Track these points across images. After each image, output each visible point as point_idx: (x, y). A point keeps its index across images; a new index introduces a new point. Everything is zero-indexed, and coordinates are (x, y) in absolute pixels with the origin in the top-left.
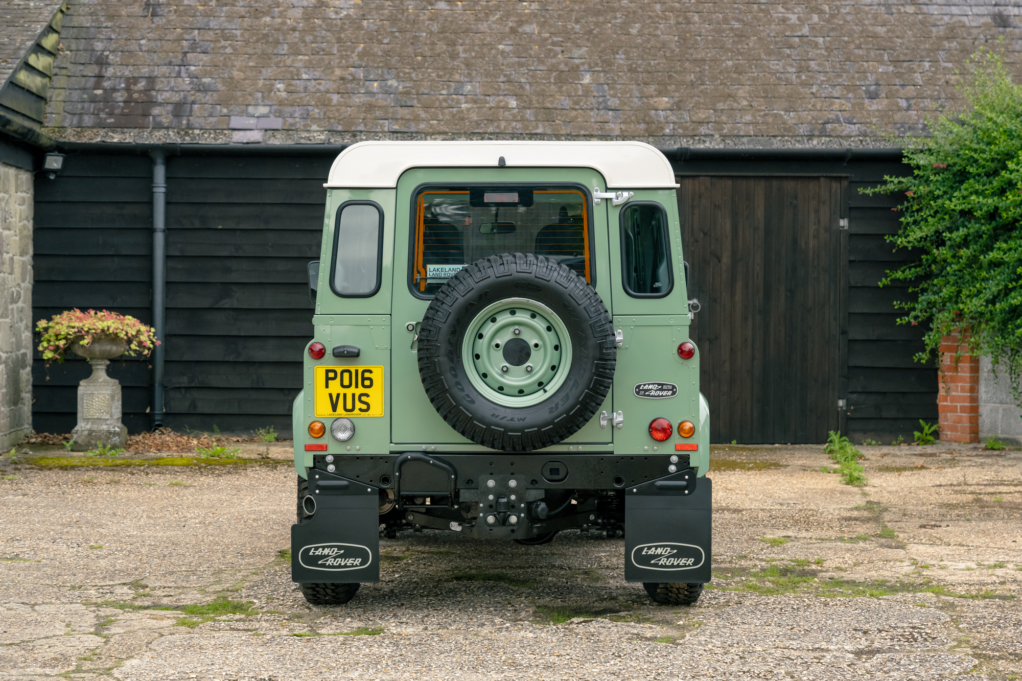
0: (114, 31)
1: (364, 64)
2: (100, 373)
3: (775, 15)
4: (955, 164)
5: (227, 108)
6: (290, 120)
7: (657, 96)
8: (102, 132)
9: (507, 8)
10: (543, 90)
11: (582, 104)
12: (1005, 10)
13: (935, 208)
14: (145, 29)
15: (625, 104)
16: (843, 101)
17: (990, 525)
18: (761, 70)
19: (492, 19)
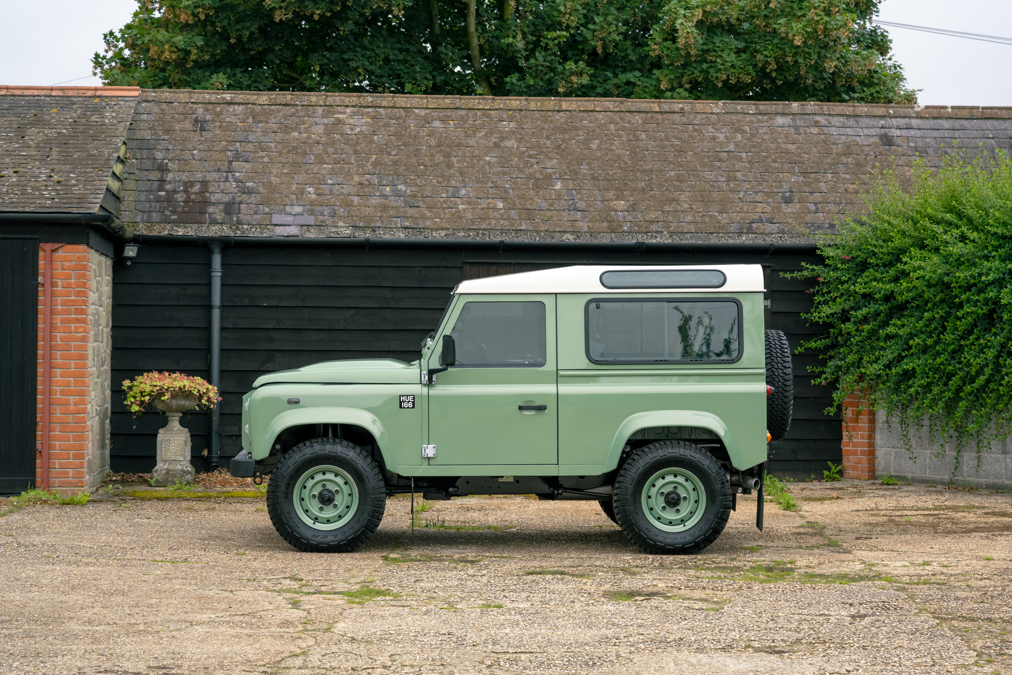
0: (170, 143)
1: (377, 172)
2: (175, 424)
3: (707, 134)
4: (858, 256)
5: (268, 207)
6: (321, 218)
7: (616, 200)
8: (168, 226)
9: (490, 127)
10: (524, 194)
11: (555, 206)
12: (890, 132)
13: (842, 291)
14: (196, 142)
15: (590, 206)
16: (765, 205)
17: (909, 537)
18: (697, 179)
19: (478, 135)
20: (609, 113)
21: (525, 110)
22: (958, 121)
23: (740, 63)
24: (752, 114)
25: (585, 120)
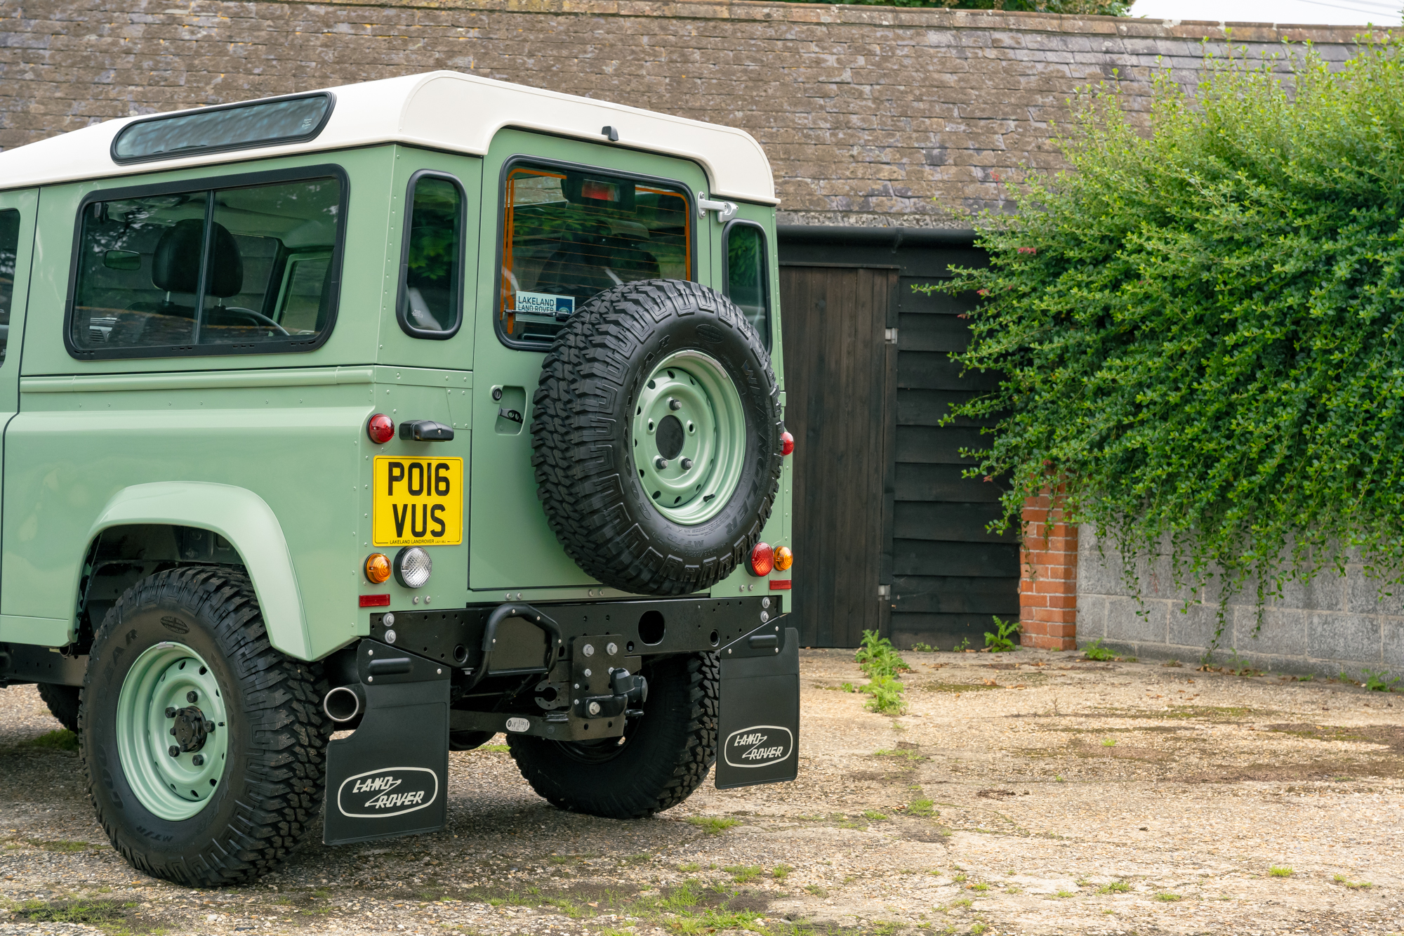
3: (806, 55)
4: (1049, 248)
9: (434, 35)
12: (1120, 59)
13: (1020, 312)
16: (894, 168)
17: (1098, 792)
18: (782, 124)
19: (411, 47)
20: (643, 20)
21: (500, 11)
22: (1237, 45)
24: (887, 26)
25: (598, 28)
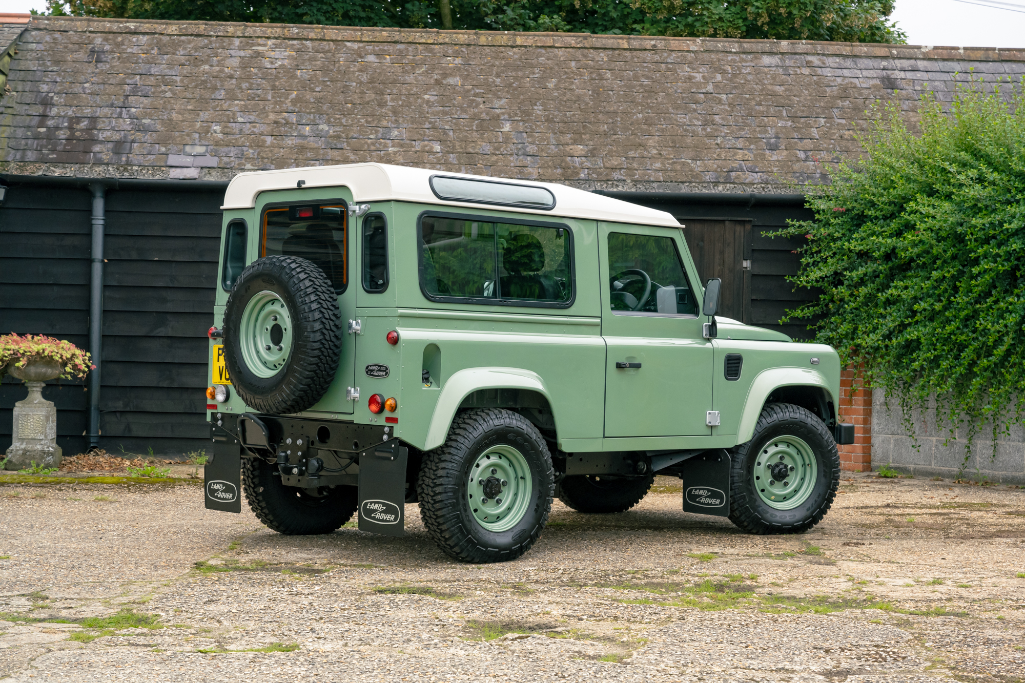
0: (59, 75)
1: (297, 110)
2: (36, 396)
3: (682, 74)
4: (853, 208)
5: (165, 147)
6: (226, 159)
7: (572, 144)
8: (44, 167)
9: (432, 62)
10: (466, 137)
11: (502, 150)
12: (893, 74)
13: (834, 250)
14: (89, 74)
15: (542, 150)
16: (746, 152)
17: (912, 543)
18: (669, 122)
19: (418, 71)
20: (570, 50)
21: (474, 45)
22: (971, 63)
23: (729, 16)
24: (735, 53)
25: (542, 57)
